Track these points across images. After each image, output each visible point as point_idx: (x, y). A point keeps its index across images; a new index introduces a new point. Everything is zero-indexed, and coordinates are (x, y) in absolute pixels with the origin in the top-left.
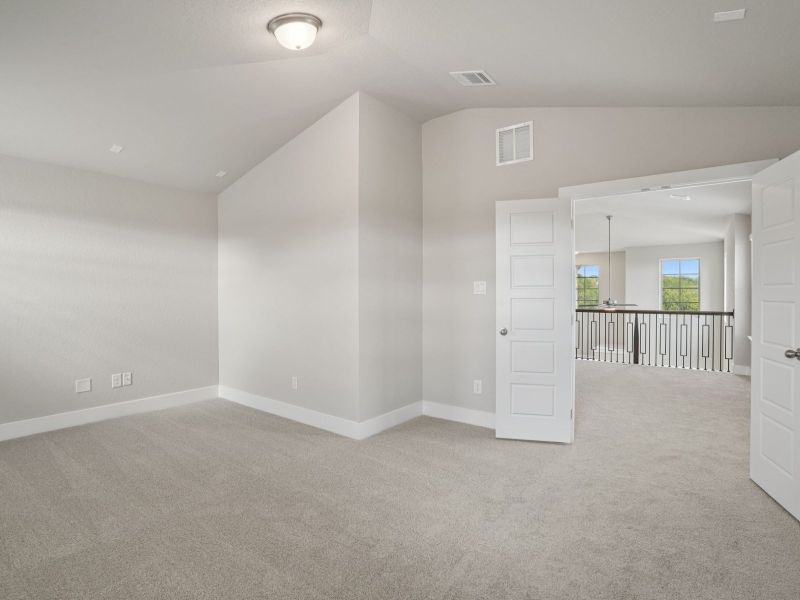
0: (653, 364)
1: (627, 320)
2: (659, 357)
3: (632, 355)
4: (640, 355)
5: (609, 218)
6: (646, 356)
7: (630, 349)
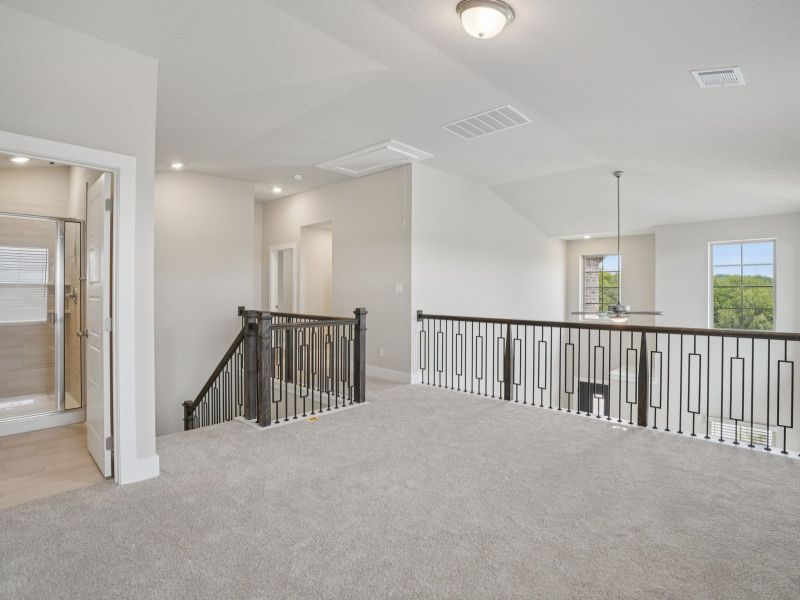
0: (674, 430)
1: (626, 344)
2: (687, 417)
3: (635, 407)
4: (650, 412)
5: (617, 174)
6: (661, 413)
7: (632, 398)
